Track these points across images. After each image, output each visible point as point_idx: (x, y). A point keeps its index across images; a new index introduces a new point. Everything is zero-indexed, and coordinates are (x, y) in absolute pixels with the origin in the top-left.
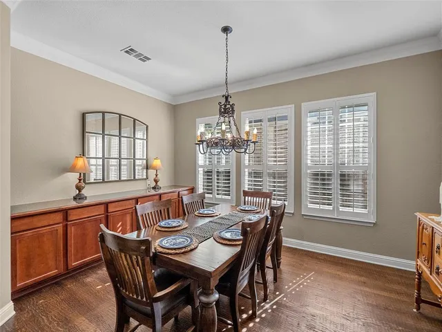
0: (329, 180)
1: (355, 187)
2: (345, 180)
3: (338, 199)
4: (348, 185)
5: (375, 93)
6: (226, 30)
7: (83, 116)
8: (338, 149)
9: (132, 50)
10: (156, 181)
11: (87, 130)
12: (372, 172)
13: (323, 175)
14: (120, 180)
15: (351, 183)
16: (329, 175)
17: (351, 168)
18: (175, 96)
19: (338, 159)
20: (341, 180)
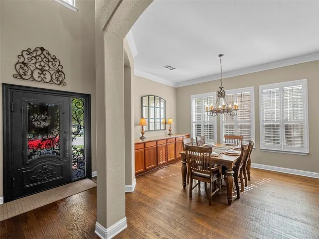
0: (277, 129)
1: (294, 133)
2: (288, 129)
3: (283, 139)
4: (290, 132)
5: (307, 79)
6: (220, 56)
7: (142, 98)
8: (283, 111)
9: (169, 66)
10: (170, 131)
11: (143, 105)
12: (306, 124)
13: (274, 126)
14: (155, 130)
15: (292, 130)
16: (278, 126)
17: (292, 122)
18: (177, 83)
19: (283, 117)
20: (285, 129)
